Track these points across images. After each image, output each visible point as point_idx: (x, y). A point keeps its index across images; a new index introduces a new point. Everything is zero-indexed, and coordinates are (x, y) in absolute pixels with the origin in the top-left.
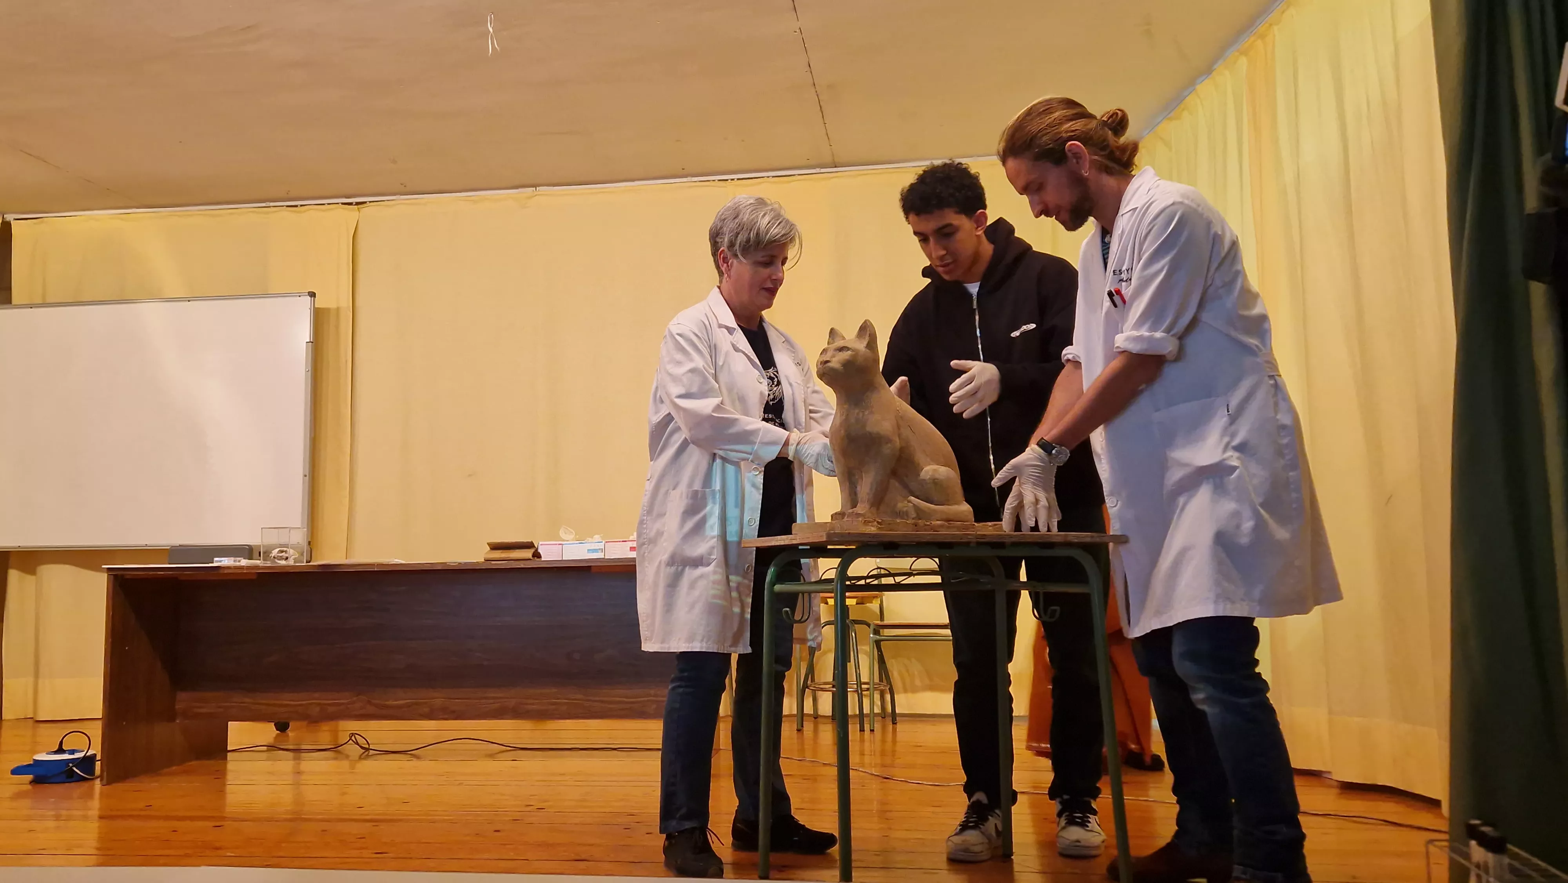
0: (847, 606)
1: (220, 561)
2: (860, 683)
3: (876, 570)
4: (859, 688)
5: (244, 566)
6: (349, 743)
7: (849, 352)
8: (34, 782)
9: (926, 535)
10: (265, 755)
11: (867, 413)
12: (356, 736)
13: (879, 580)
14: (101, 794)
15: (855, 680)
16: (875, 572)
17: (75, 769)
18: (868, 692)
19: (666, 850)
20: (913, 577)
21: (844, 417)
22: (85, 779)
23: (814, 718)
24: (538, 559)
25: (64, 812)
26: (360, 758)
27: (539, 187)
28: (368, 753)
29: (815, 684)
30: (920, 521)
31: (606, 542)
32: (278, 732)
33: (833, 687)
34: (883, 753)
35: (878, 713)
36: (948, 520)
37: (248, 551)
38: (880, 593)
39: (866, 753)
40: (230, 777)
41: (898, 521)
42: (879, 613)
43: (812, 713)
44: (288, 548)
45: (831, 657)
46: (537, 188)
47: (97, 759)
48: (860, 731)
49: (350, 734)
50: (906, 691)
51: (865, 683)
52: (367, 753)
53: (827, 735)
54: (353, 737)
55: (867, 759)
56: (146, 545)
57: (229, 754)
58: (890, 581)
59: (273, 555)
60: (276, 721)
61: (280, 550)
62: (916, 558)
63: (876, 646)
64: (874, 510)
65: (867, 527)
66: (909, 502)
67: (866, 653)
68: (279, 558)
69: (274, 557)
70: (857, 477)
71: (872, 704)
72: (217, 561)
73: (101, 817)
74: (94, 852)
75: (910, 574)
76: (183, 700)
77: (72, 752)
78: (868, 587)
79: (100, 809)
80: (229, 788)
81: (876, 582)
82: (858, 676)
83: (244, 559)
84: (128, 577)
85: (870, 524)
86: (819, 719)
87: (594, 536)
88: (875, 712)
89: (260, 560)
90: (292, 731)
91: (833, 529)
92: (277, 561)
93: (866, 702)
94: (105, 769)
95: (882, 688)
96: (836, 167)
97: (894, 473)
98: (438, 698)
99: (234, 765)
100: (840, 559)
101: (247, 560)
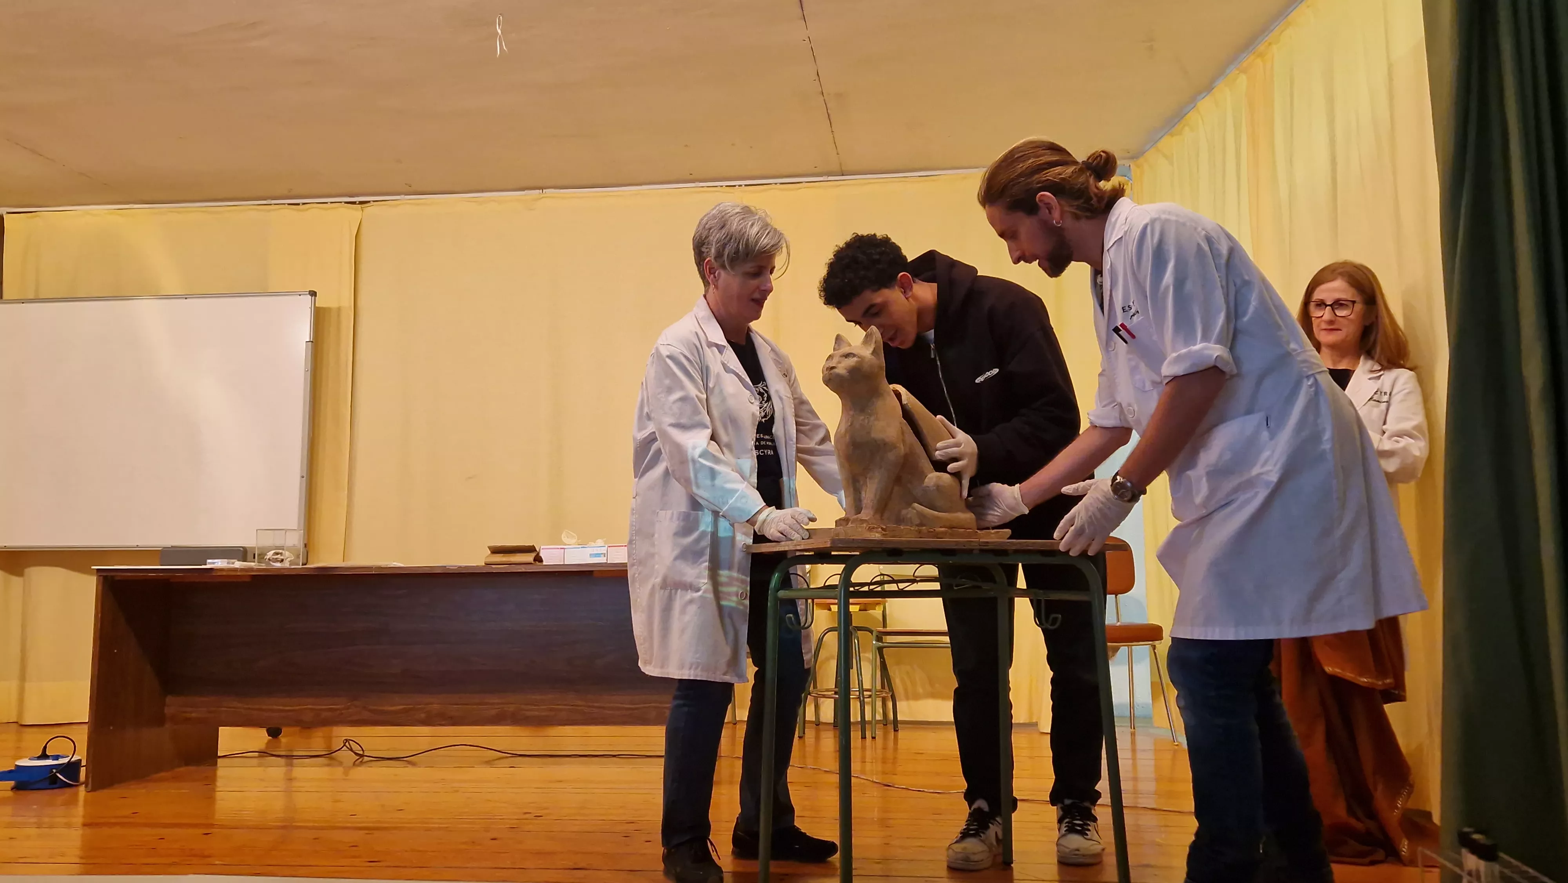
0: (851, 612)
1: (214, 563)
2: (862, 690)
3: (879, 577)
4: (861, 695)
5: (238, 568)
6: (343, 749)
7: (854, 358)
8: (16, 788)
9: (930, 541)
10: (255, 761)
11: (872, 418)
12: (350, 742)
13: (883, 586)
14: (86, 801)
15: (858, 687)
16: (878, 579)
17: (58, 775)
18: (870, 699)
19: (666, 858)
20: (916, 584)
21: (849, 424)
22: (70, 786)
23: (816, 725)
24: (540, 564)
25: (46, 820)
26: (354, 764)
27: (545, 189)
28: (362, 760)
29: (817, 691)
30: (924, 528)
31: (609, 547)
32: (271, 738)
33: (836, 693)
34: (884, 761)
35: (880, 720)
36: (951, 527)
37: (243, 553)
38: (883, 599)
39: (867, 760)
40: (220, 783)
41: (902, 528)
42: (881, 620)
43: (814, 720)
44: (283, 550)
45: (833, 664)
46: (544, 190)
47: (82, 765)
48: (862, 738)
49: (345, 740)
50: (907, 698)
51: (867, 690)
52: (360, 760)
53: (829, 742)
54: (347, 744)
55: (868, 766)
56: (138, 545)
57: (219, 760)
58: (893, 587)
59: (268, 558)
60: (268, 727)
61: (275, 553)
62: (919, 565)
63: (879, 652)
64: (878, 516)
65: (872, 534)
66: (914, 509)
67: (868, 659)
68: (274, 560)
69: (269, 559)
70: (862, 482)
71: (874, 711)
72: (210, 563)
73: (85, 825)
74: (78, 861)
75: (913, 581)
76: (173, 705)
77: (56, 757)
78: (871, 594)
79: (84, 817)
80: (218, 795)
81: (879, 589)
82: (860, 683)
83: (238, 561)
84: (117, 578)
85: (875, 530)
86: (820, 726)
87: (597, 541)
88: (877, 719)
89: (254, 562)
90: (284, 736)
91: (837, 535)
92: (271, 563)
93: (868, 709)
94: (91, 775)
95: (884, 695)
96: (843, 175)
97: (898, 480)
98: (434, 703)
99: (224, 771)
100: (844, 566)
101: (241, 562)
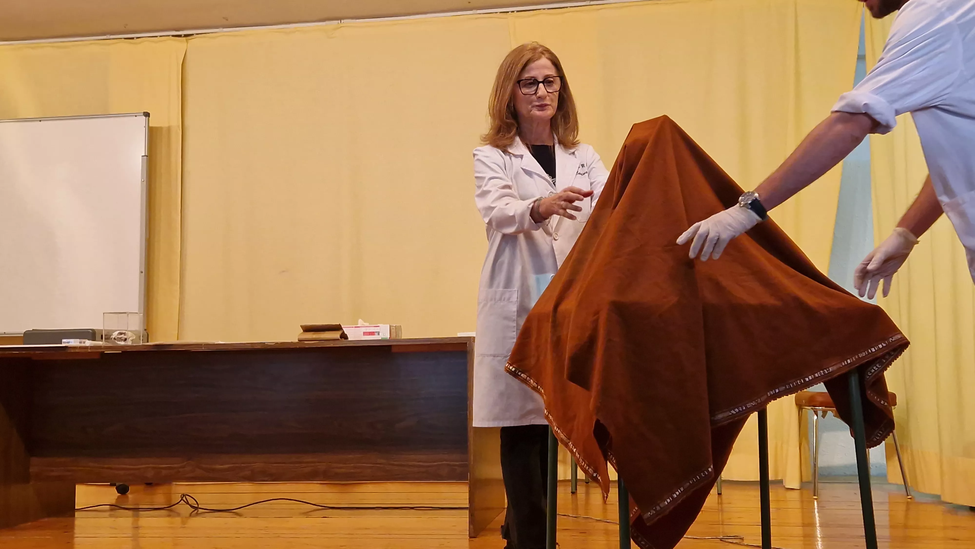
1: (68, 342)
5: (88, 346)
6: (180, 503)
10: (108, 513)
12: (187, 497)
24: (345, 340)
26: (191, 515)
28: (198, 511)
32: (120, 494)
37: (92, 334)
40: (77, 530)
44: (127, 331)
46: (342, 21)
49: (182, 494)
52: (196, 512)
54: (184, 498)
57: (76, 512)
59: (113, 337)
60: (118, 485)
61: (119, 333)
68: (119, 339)
69: (115, 339)
72: (64, 343)
76: (37, 465)
80: (77, 541)
83: (89, 340)
89: (102, 341)
90: (131, 493)
92: (116, 342)
98: (257, 462)
99: (80, 521)
101: (91, 341)
